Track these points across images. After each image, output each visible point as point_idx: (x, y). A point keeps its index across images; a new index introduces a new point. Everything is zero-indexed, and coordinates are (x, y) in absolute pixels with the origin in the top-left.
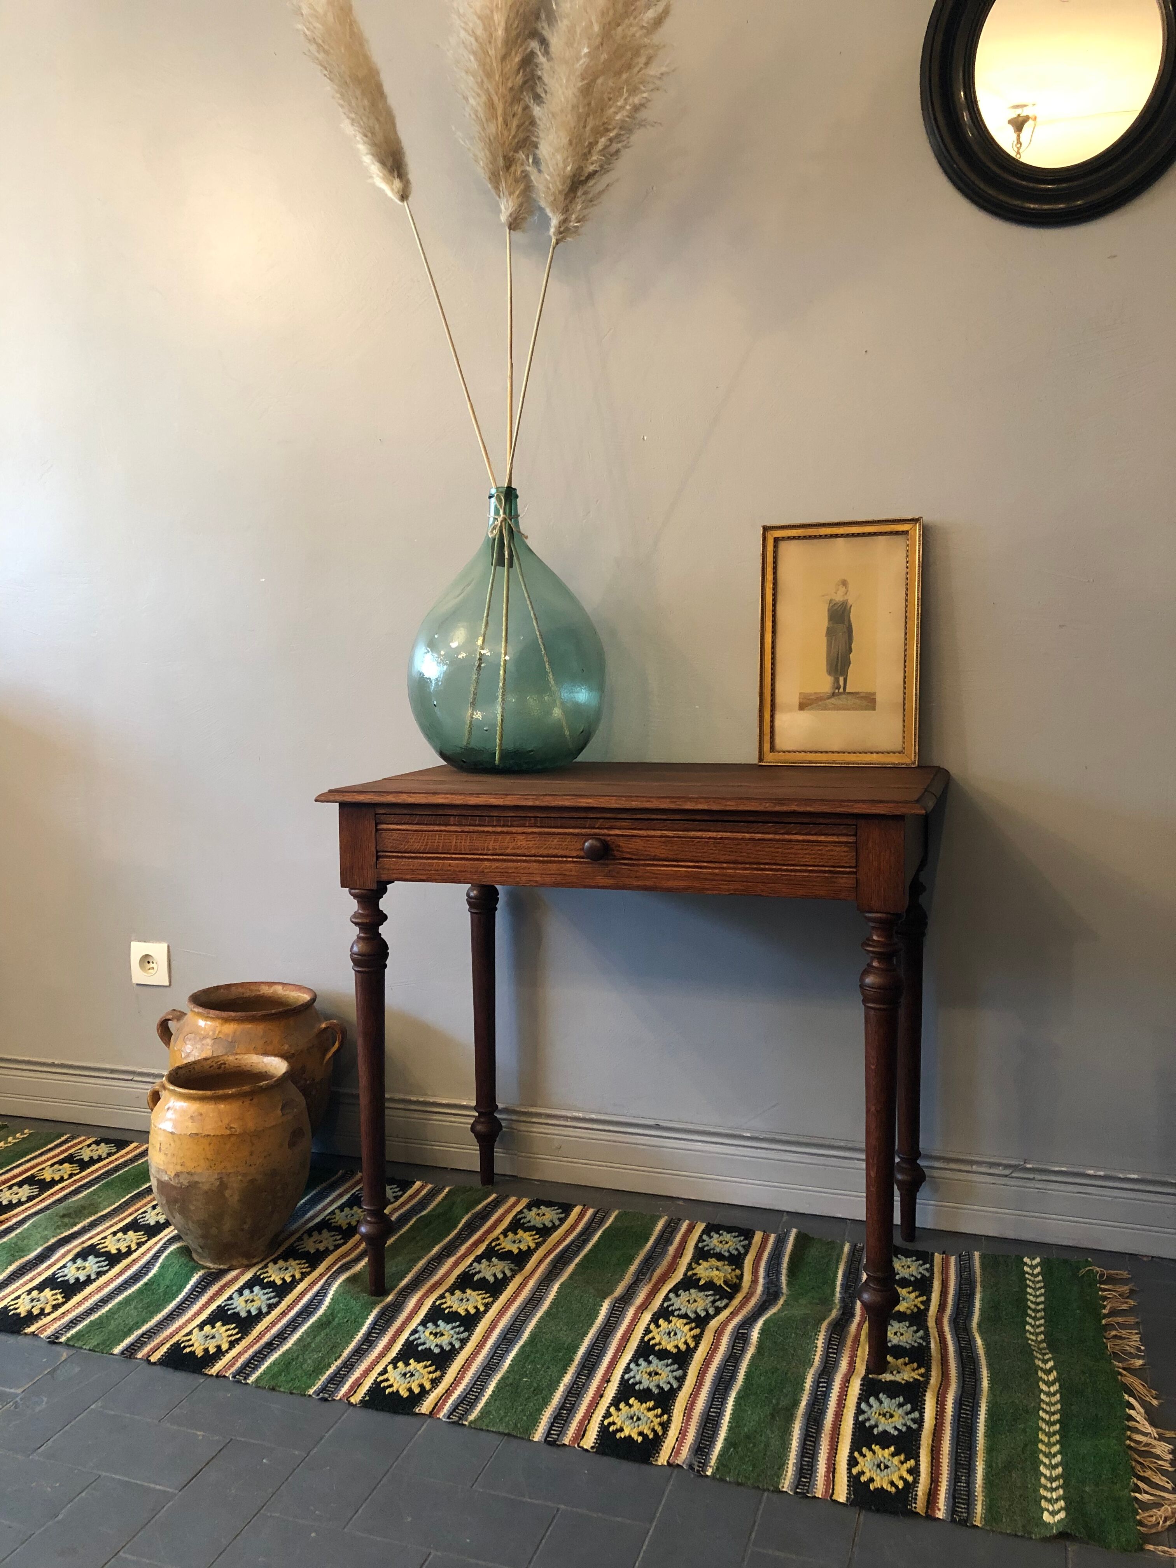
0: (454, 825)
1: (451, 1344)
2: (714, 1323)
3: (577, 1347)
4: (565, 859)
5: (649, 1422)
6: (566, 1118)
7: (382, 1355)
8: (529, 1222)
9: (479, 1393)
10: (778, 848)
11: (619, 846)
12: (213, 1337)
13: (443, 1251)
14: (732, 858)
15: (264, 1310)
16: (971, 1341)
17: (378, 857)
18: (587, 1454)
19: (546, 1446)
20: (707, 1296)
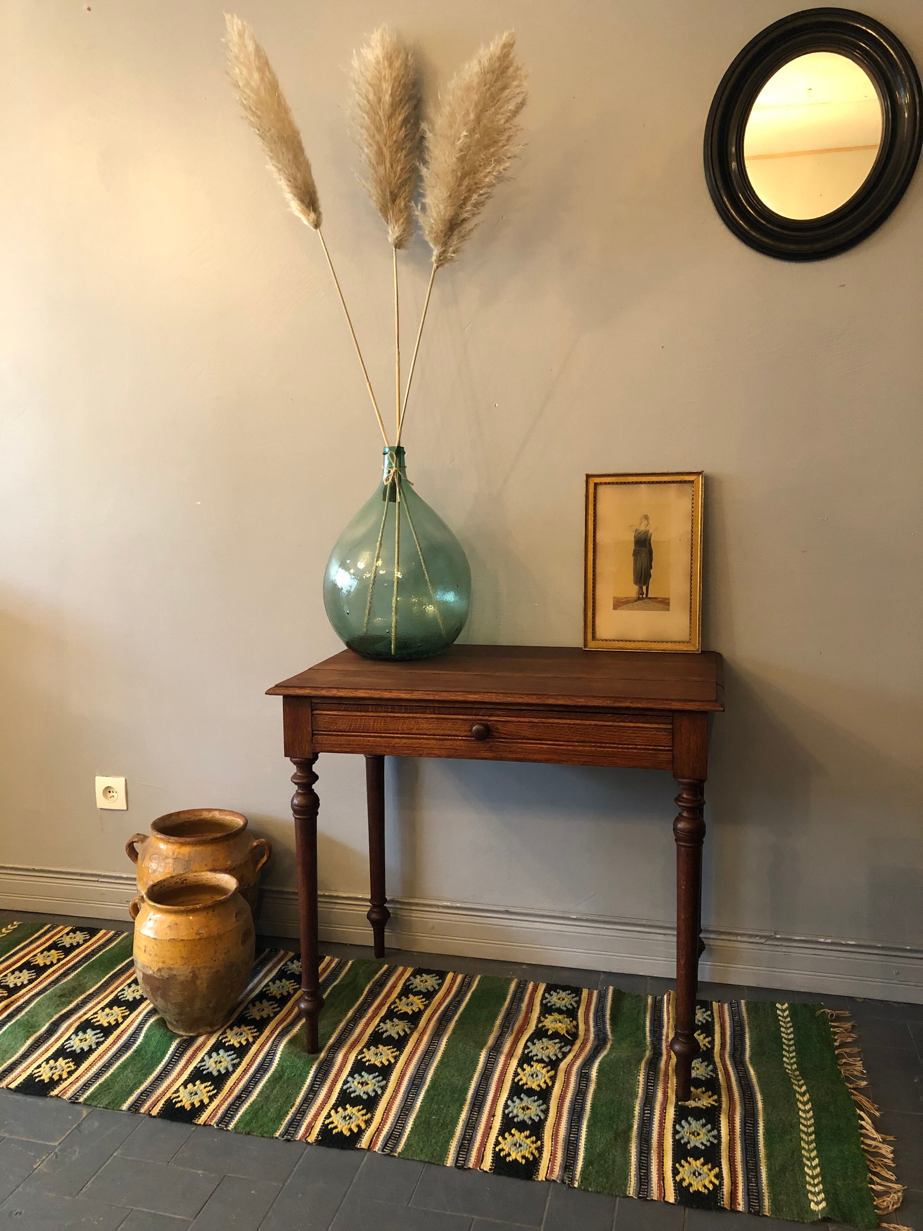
0: (372, 711)
1: (374, 1091)
2: (563, 1065)
3: (466, 1090)
4: (456, 738)
5: (528, 1148)
6: (438, 906)
7: (325, 1102)
8: (416, 987)
9: (401, 1130)
10: (616, 732)
11: (497, 729)
12: (196, 1094)
13: (356, 1014)
14: (583, 739)
15: (231, 1069)
16: (746, 1072)
17: (313, 735)
18: (486, 1174)
19: (456, 1170)
20: (555, 1043)
